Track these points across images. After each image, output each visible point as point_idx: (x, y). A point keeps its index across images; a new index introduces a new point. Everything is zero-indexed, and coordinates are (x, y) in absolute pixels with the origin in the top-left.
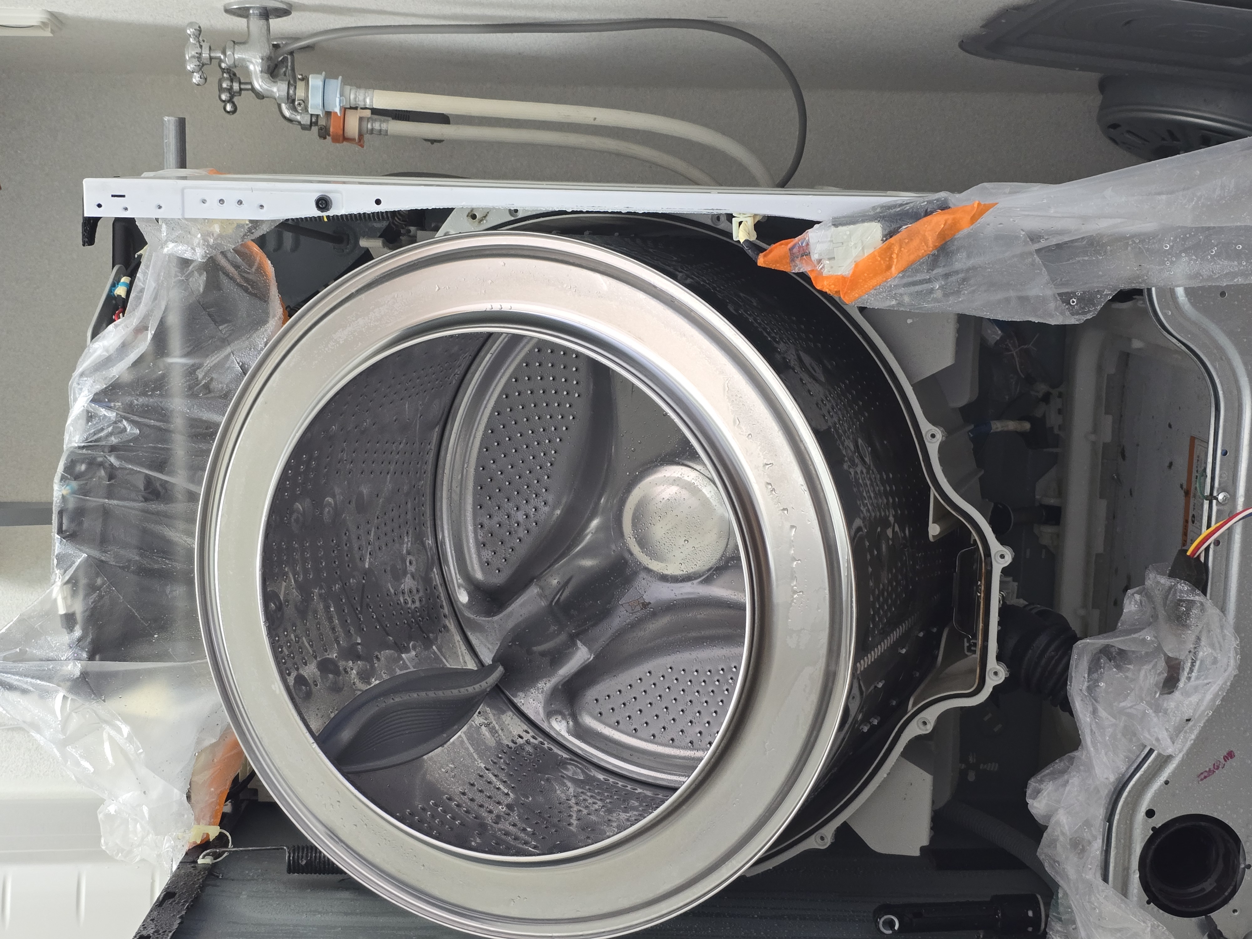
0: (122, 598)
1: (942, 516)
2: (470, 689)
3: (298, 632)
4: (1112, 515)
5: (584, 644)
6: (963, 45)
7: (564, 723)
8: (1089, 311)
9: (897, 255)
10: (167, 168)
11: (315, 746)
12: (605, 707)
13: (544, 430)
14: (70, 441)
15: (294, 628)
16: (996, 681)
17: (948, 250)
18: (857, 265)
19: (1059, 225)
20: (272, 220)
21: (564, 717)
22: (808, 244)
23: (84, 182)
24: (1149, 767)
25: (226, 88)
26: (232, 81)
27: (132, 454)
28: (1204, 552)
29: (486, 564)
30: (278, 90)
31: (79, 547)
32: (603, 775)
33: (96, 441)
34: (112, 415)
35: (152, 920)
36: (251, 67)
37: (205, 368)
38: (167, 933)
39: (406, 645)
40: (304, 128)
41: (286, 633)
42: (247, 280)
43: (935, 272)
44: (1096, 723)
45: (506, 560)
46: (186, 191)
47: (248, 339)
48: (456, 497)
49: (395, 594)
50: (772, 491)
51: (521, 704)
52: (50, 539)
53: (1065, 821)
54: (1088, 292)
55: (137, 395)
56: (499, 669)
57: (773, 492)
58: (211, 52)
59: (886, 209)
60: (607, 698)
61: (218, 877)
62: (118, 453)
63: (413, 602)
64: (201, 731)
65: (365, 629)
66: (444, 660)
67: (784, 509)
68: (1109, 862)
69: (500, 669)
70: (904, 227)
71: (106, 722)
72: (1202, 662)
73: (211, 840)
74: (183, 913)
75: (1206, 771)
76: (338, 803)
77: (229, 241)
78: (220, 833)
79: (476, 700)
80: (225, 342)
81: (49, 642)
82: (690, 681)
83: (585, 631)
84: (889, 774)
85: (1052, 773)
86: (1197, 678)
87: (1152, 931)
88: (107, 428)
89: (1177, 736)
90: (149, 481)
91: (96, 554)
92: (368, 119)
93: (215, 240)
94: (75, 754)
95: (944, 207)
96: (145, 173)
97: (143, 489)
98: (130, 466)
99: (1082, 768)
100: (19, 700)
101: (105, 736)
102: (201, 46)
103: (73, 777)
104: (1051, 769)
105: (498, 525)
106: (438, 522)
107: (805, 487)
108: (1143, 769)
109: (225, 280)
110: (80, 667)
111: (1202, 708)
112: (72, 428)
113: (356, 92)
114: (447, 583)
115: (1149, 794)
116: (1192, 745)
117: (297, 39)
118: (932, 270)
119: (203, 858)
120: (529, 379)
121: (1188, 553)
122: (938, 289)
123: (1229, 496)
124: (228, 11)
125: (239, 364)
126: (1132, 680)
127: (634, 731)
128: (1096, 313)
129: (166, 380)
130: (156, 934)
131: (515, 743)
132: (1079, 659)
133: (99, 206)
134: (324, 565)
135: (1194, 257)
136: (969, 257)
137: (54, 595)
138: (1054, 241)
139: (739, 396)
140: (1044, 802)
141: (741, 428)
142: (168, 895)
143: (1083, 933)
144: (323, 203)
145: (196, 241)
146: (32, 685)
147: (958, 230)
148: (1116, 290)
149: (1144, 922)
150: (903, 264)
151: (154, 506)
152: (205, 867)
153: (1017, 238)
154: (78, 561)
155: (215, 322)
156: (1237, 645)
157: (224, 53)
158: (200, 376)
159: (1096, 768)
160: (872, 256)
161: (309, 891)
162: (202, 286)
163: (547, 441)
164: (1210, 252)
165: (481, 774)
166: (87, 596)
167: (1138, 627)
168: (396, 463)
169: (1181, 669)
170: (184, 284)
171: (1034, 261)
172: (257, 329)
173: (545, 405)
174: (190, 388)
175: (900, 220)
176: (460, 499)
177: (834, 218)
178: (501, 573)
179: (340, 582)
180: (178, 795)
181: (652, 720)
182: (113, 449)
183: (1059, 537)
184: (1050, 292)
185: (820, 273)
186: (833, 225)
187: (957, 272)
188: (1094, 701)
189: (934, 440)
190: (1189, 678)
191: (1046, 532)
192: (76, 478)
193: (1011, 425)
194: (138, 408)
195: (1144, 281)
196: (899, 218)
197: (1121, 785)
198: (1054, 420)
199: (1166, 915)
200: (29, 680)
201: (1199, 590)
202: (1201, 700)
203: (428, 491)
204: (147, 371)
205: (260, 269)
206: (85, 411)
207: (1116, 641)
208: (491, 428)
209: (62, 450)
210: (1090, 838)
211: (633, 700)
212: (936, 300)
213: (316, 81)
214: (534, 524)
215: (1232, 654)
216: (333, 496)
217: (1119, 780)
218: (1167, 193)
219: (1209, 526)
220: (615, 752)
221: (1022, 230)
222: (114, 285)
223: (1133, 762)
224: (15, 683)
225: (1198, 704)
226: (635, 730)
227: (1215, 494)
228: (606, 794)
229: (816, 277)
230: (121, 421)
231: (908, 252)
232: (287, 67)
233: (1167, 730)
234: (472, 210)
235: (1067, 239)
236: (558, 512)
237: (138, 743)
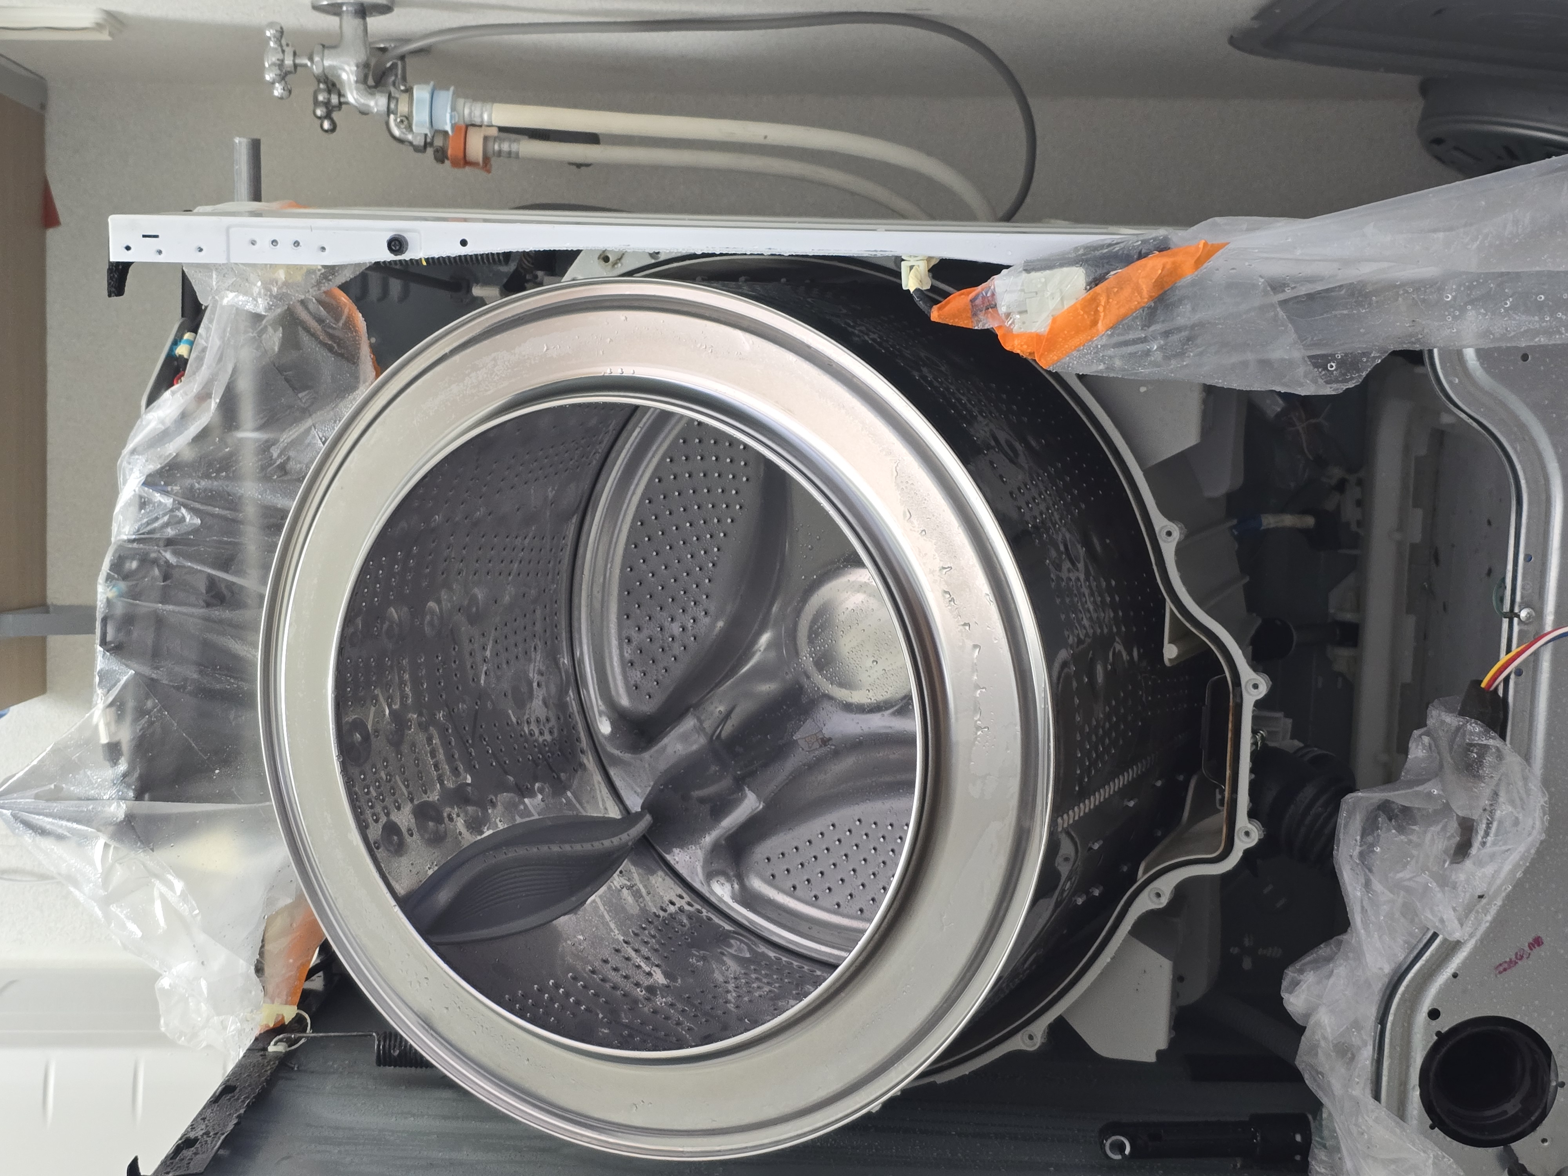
0: (176, 724)
1: (1181, 635)
2: (607, 843)
3: (391, 768)
4: (1423, 635)
5: (750, 789)
6: (1233, 41)
7: (728, 886)
8: (1352, 379)
9: (1105, 307)
10: (238, 201)
11: (397, 909)
12: (779, 867)
13: (705, 523)
14: (119, 533)
15: (385, 764)
16: (1249, 843)
17: (1168, 301)
18: (1054, 320)
19: (1308, 270)
20: (356, 264)
21: (729, 879)
22: (993, 295)
23: (109, 220)
24: (1432, 955)
25: (322, 102)
26: (329, 92)
27: (193, 549)
28: (1502, 684)
29: (634, 689)
30: (376, 104)
31: (126, 662)
32: (774, 952)
33: (149, 533)
34: (168, 501)
35: (204, 1119)
36: (344, 76)
37: (281, 445)
38: (219, 1135)
39: (529, 786)
40: (417, 149)
41: (374, 770)
42: (332, 337)
43: (1152, 328)
44: (1369, 898)
45: (658, 683)
46: (232, 230)
47: (333, 409)
48: (597, 605)
49: (518, 723)
50: (950, 601)
51: (675, 862)
52: (93, 652)
53: (1326, 1022)
54: (1351, 354)
55: (198, 477)
56: (645, 819)
57: (952, 603)
58: (297, 57)
59: (1091, 250)
60: (781, 856)
61: (293, 1068)
62: (176, 547)
63: (541, 733)
64: (271, 889)
65: (477, 767)
66: (578, 805)
67: (965, 624)
68: (1382, 1074)
69: (648, 818)
70: (1112, 273)
71: (157, 876)
72: (1500, 823)
73: (286, 1023)
74: (242, 1111)
75: (1505, 962)
76: (426, 981)
77: (297, 291)
78: (297, 1014)
79: (615, 856)
80: (305, 412)
81: (89, 777)
82: (884, 837)
83: (752, 774)
84: (1113, 958)
85: (1315, 961)
86: (1494, 844)
87: (1434, 1163)
88: (163, 517)
89: (1466, 917)
90: (212, 583)
91: (146, 671)
92: (495, 139)
93: (280, 288)
94: (120, 914)
95: (1163, 247)
96: (199, 207)
97: (204, 592)
98: (189, 564)
99: (1351, 955)
100: (53, 847)
101: (156, 893)
102: (283, 51)
103: (119, 942)
104: (1315, 955)
105: (649, 640)
106: (576, 635)
107: (992, 597)
108: (1424, 958)
109: (305, 338)
110: (124, 807)
111: (1498, 882)
112: (121, 517)
113: (471, 106)
114: (586, 711)
115: (1432, 990)
116: (1488, 928)
117: (407, 40)
118: (1149, 327)
119: (275, 1044)
120: (686, 459)
121: (1483, 685)
122: (1156, 350)
123: (1534, 614)
124: (316, 8)
125: (321, 439)
126: (1418, 846)
127: (814, 899)
128: (1361, 380)
129: (234, 458)
130: (205, 1137)
131: (665, 911)
132: (1350, 818)
133: (128, 248)
134: (425, 687)
135: (1482, 311)
136: (1194, 310)
137: (95, 720)
138: (1303, 290)
139: (910, 482)
140: (1303, 997)
141: (912, 523)
142: (228, 1089)
143: (1349, 1165)
144: (397, 244)
145: (256, 290)
146: (70, 830)
147: (1181, 277)
148: (1385, 352)
149: (1424, 1152)
150: (1111, 318)
151: (217, 613)
152: (278, 1057)
153: (1254, 286)
154: (124, 679)
155: (294, 389)
156: (1545, 802)
157: (311, 59)
158: (275, 455)
159: (1367, 956)
160: (1073, 309)
161: (403, 1088)
162: (277, 344)
163: (708, 536)
164: (1503, 304)
165: (617, 948)
166: (136, 720)
167: (1424, 777)
168: (521, 562)
169: (1474, 831)
170: (257, 340)
171: (1276, 315)
172: (344, 397)
173: (706, 491)
174: (263, 468)
175: (1107, 263)
176: (602, 607)
177: (1027, 262)
178: (651, 700)
179: (446, 709)
180: (245, 966)
181: (836, 885)
182: (170, 543)
183: (1357, 661)
184: (1298, 354)
185: (1009, 331)
186: (1024, 270)
187: (1179, 329)
188: (1367, 871)
189: (1170, 539)
190: (1484, 844)
191: (1341, 656)
192: (126, 577)
193: (1288, 520)
194: (200, 493)
195: (1418, 340)
196: (1105, 261)
197: (1396, 978)
198: (1350, 513)
199: (1455, 1143)
200: (64, 823)
201: (1496, 732)
202: (1497, 872)
203: (563, 597)
204: (211, 448)
205: (350, 325)
206: (137, 497)
207: (1398, 796)
208: (640, 519)
209: (109, 543)
210: (1359, 1043)
211: (813, 859)
212: (1156, 364)
213: (421, 93)
214: (692, 639)
215: (1538, 813)
216: (439, 601)
217: (1395, 971)
218: (1444, 231)
219: (1509, 650)
220: (789, 924)
221: (1261, 277)
222: (175, 343)
223: (1414, 948)
224: (48, 827)
225: (1493, 876)
226: (816, 897)
227: (1516, 610)
228: (775, 977)
229: (1004, 335)
230: (179, 509)
231: (1117, 303)
232: (396, 76)
233: (1454, 909)
234: (604, 251)
235: (1320, 288)
236: (720, 624)
237: (194, 903)
